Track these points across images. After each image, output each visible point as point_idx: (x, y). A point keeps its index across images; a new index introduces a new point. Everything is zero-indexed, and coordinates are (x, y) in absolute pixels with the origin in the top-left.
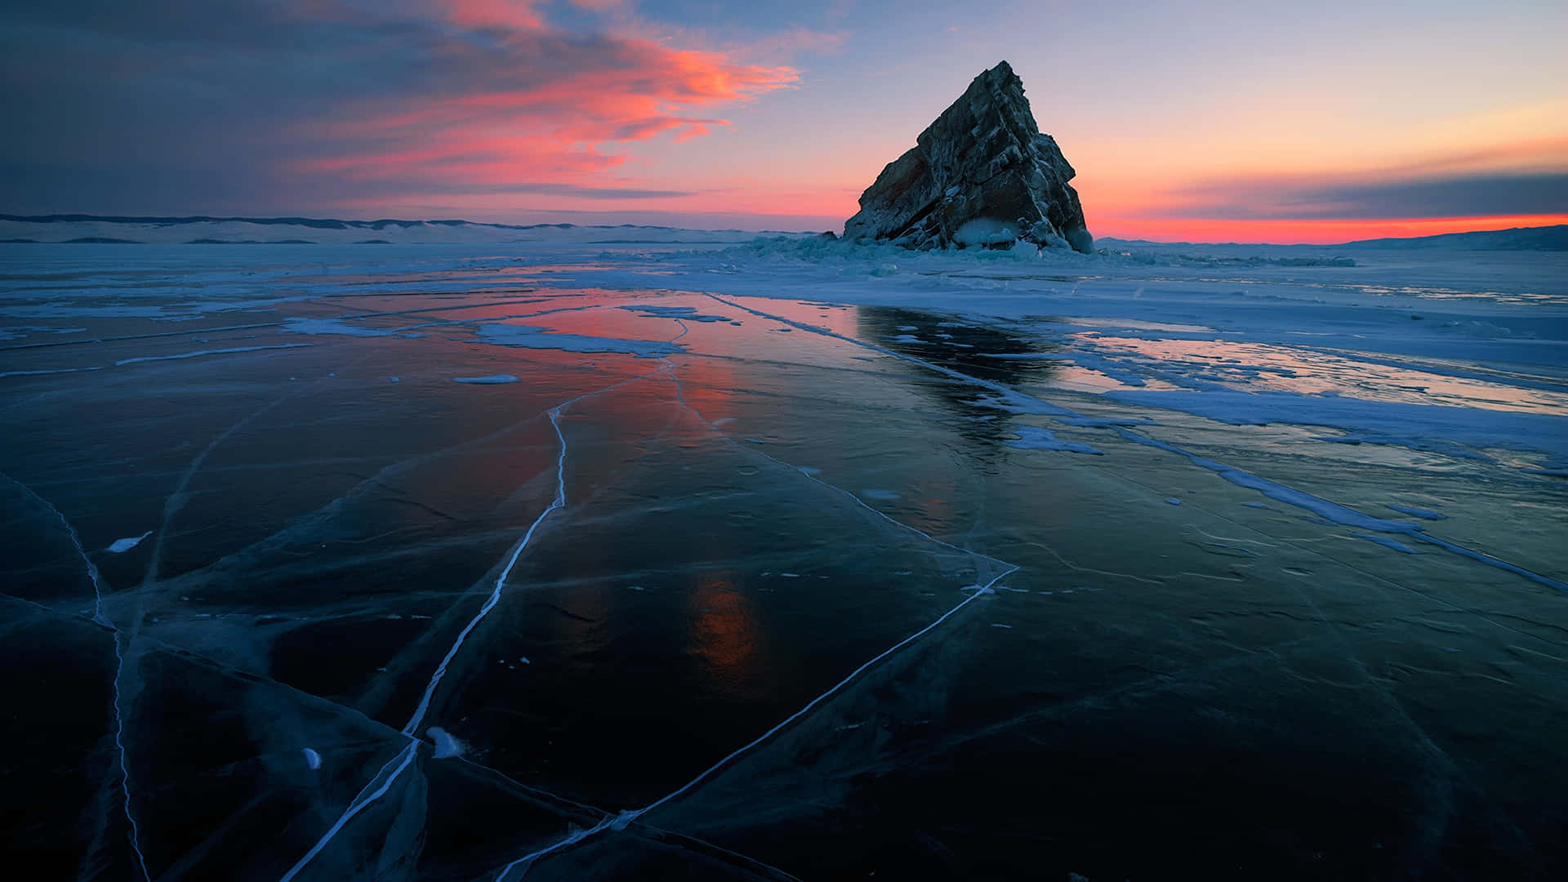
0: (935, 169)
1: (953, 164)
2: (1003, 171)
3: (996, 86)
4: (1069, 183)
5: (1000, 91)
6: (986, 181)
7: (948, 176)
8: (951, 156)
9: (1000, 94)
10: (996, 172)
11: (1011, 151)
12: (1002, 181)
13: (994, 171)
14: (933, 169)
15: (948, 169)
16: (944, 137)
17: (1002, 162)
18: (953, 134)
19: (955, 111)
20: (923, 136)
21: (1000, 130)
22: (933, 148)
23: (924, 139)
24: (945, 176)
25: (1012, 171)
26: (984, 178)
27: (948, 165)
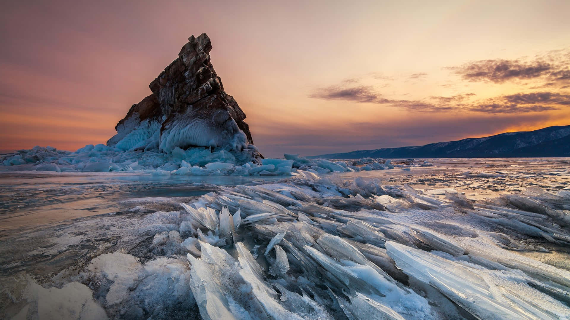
0: (163, 105)
1: (175, 102)
2: (209, 95)
3: (200, 47)
4: (244, 120)
5: (202, 51)
6: (196, 102)
7: (171, 110)
8: (173, 98)
9: (203, 53)
10: (203, 96)
11: (214, 81)
12: (207, 103)
13: (201, 95)
14: (161, 105)
15: (172, 106)
16: (168, 85)
17: (207, 89)
18: (173, 83)
19: (173, 67)
20: (154, 84)
21: (204, 69)
22: (160, 91)
23: (154, 86)
24: (170, 111)
25: (215, 96)
26: (194, 100)
27: (172, 103)
